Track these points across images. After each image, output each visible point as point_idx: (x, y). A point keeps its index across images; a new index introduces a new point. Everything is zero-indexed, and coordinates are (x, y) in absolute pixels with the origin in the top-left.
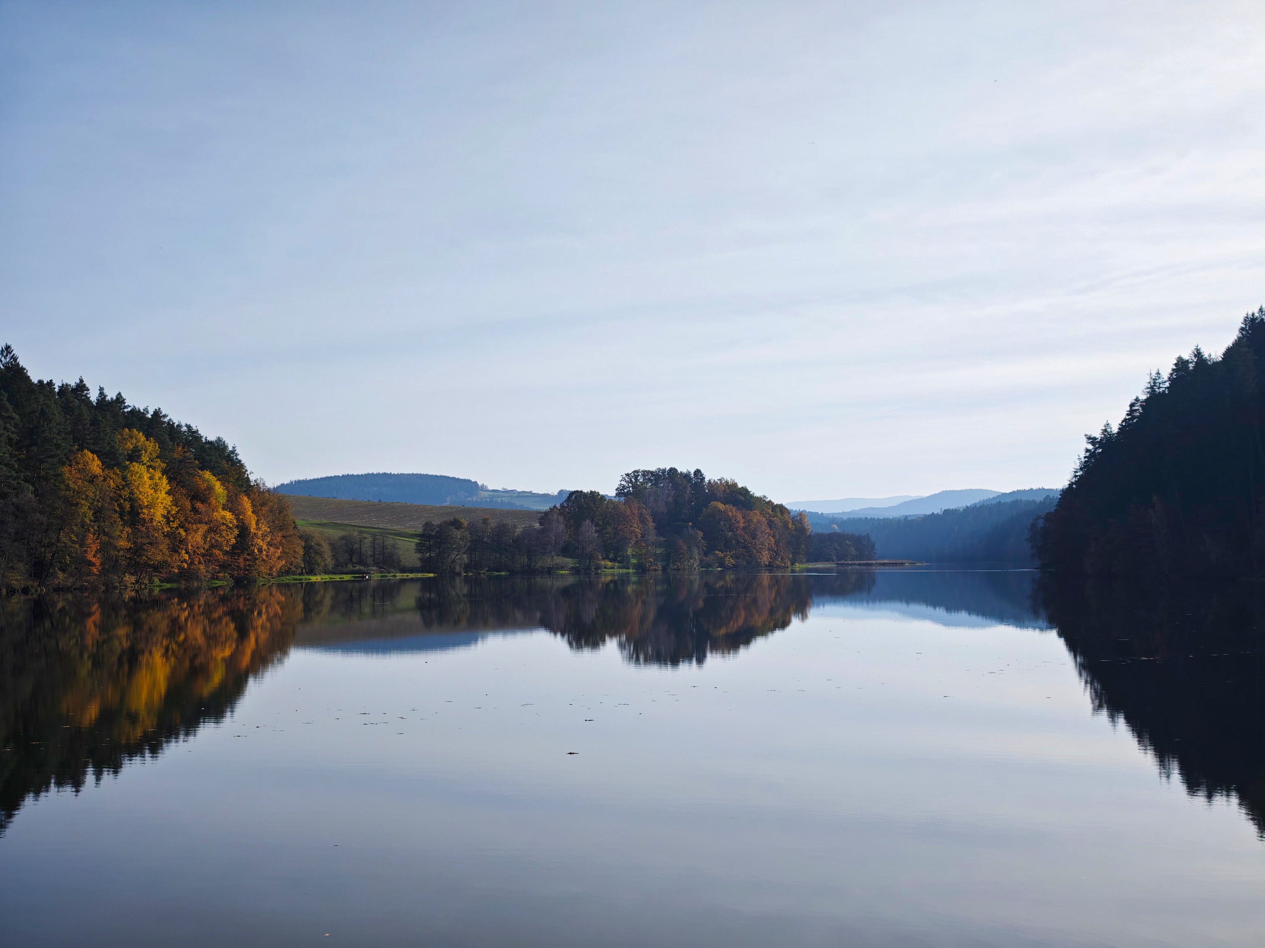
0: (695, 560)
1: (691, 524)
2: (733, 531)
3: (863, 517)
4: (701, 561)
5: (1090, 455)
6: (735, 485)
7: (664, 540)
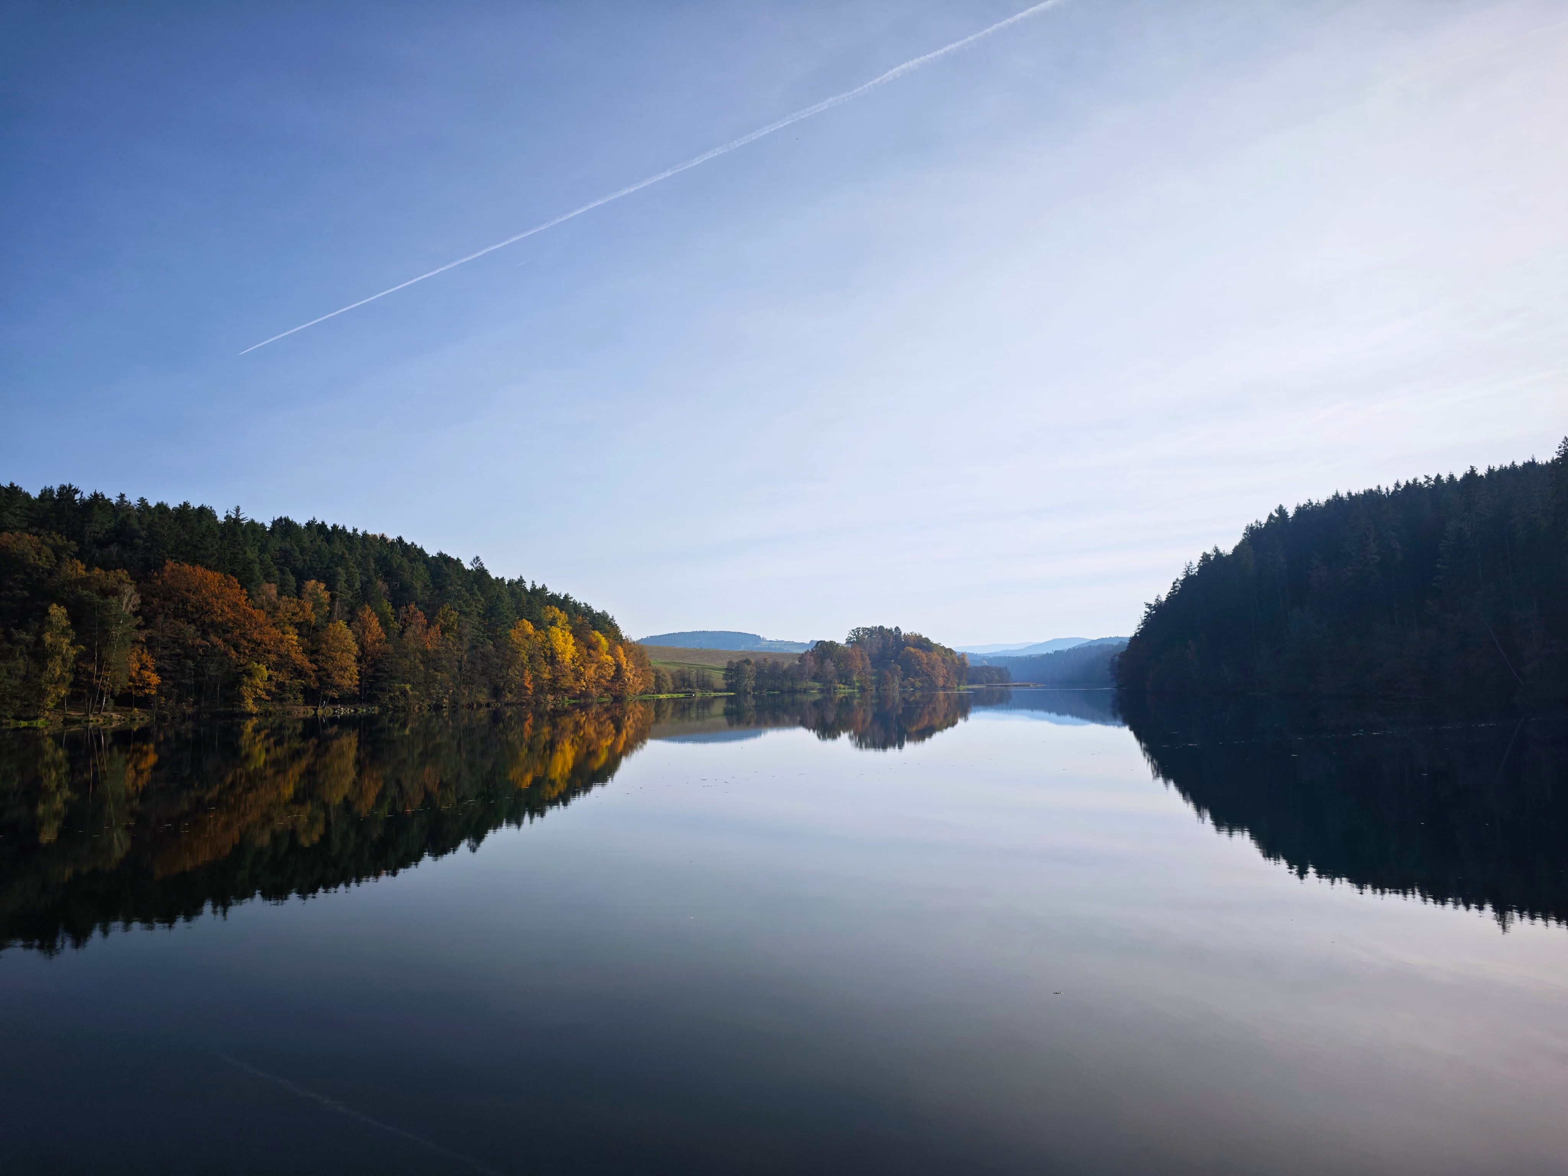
0: (896, 683)
2: (920, 666)
4: (900, 684)
5: (1148, 615)
6: (921, 636)
7: (876, 671)
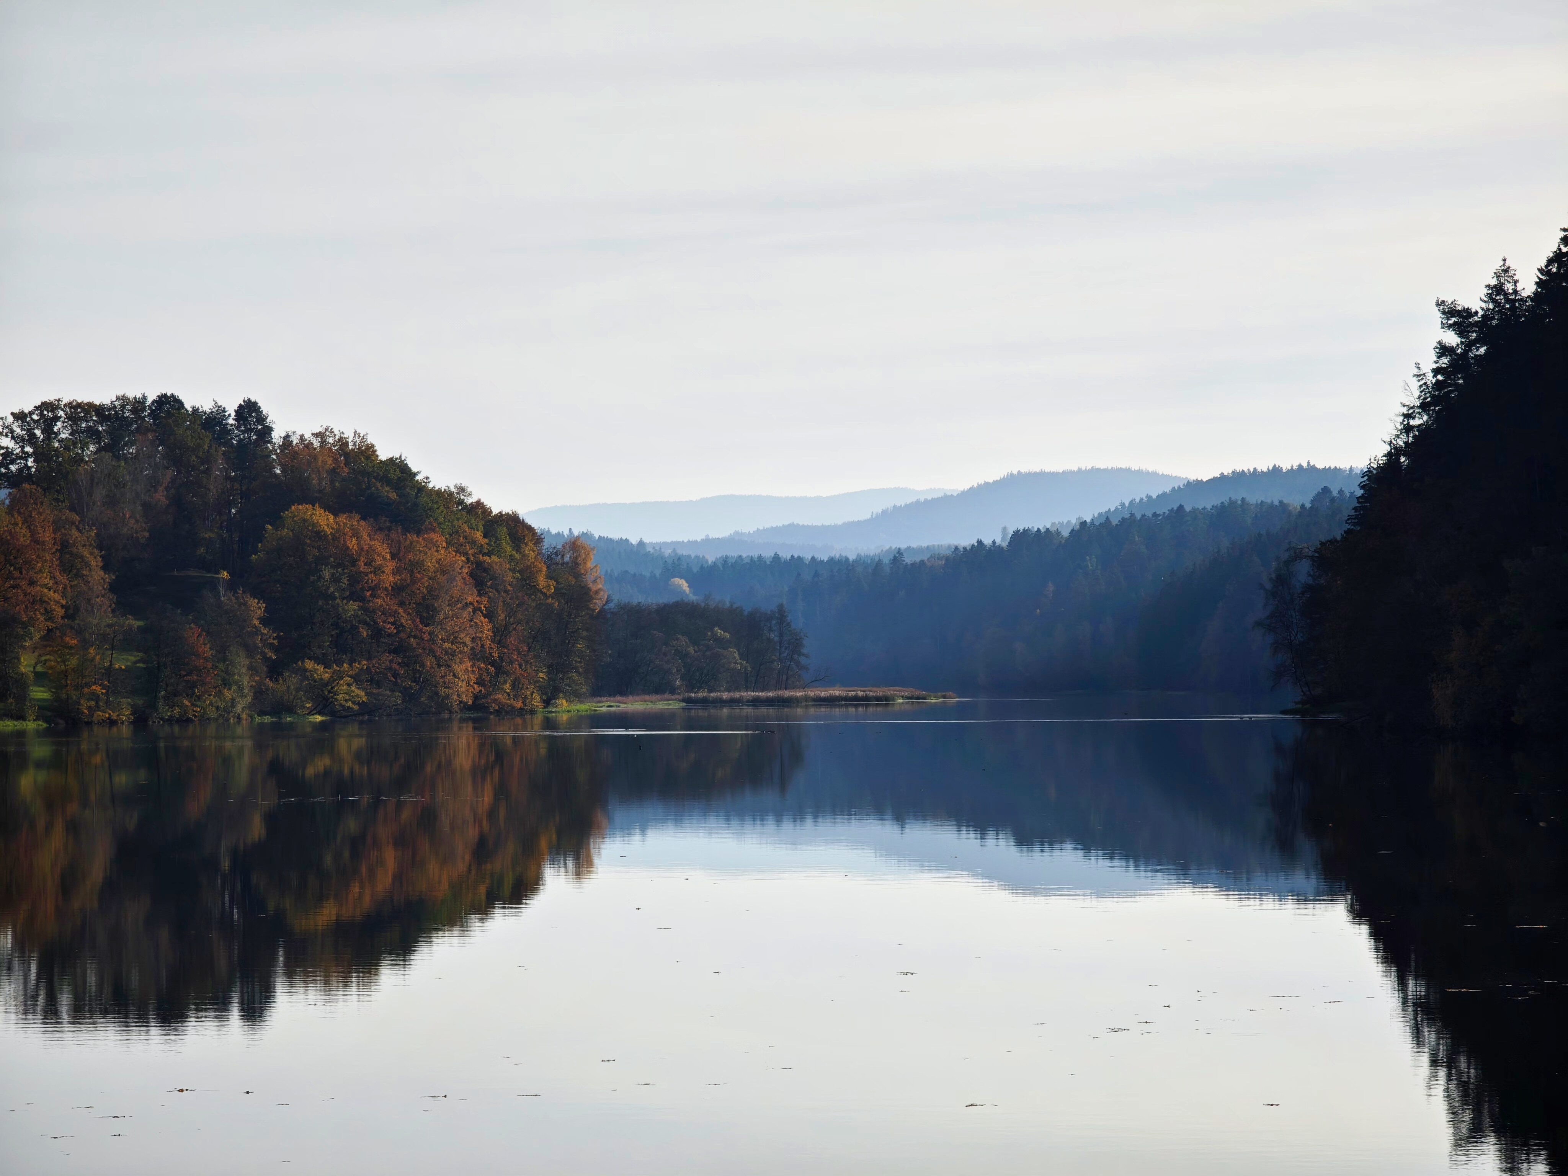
0: (240, 688)
1: (225, 575)
2: (362, 599)
3: (768, 554)
4: (259, 693)
7: (139, 627)
